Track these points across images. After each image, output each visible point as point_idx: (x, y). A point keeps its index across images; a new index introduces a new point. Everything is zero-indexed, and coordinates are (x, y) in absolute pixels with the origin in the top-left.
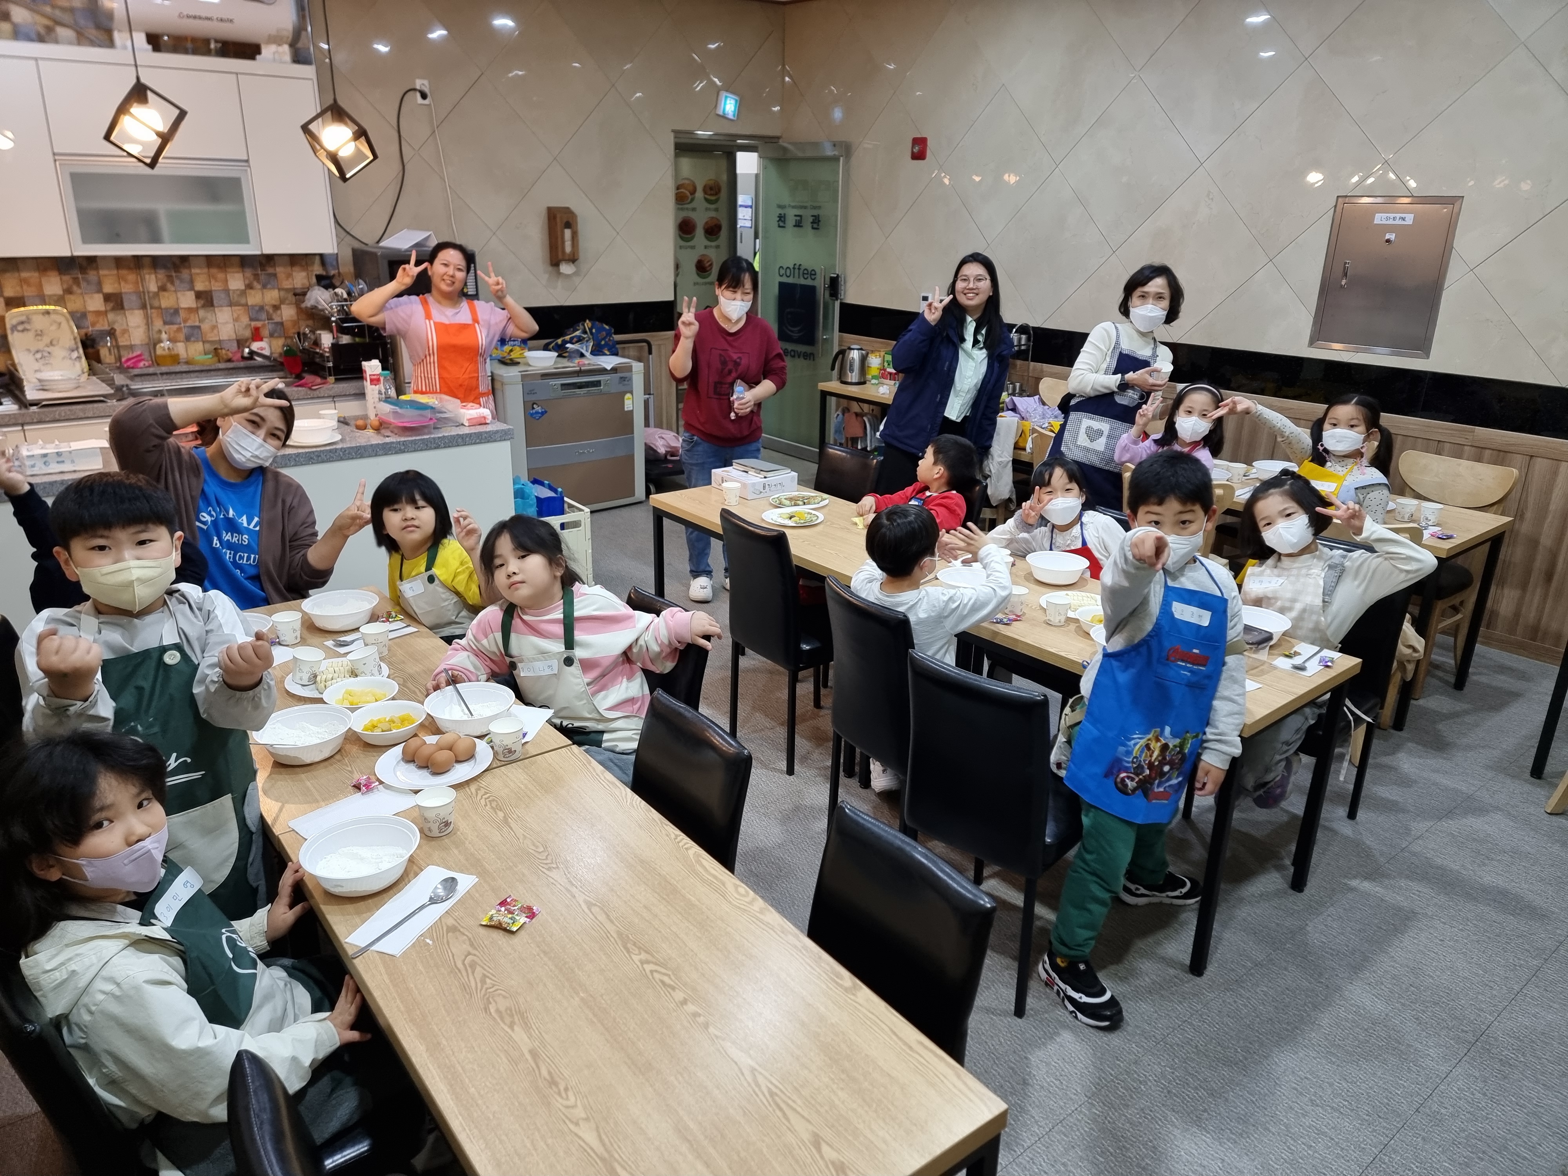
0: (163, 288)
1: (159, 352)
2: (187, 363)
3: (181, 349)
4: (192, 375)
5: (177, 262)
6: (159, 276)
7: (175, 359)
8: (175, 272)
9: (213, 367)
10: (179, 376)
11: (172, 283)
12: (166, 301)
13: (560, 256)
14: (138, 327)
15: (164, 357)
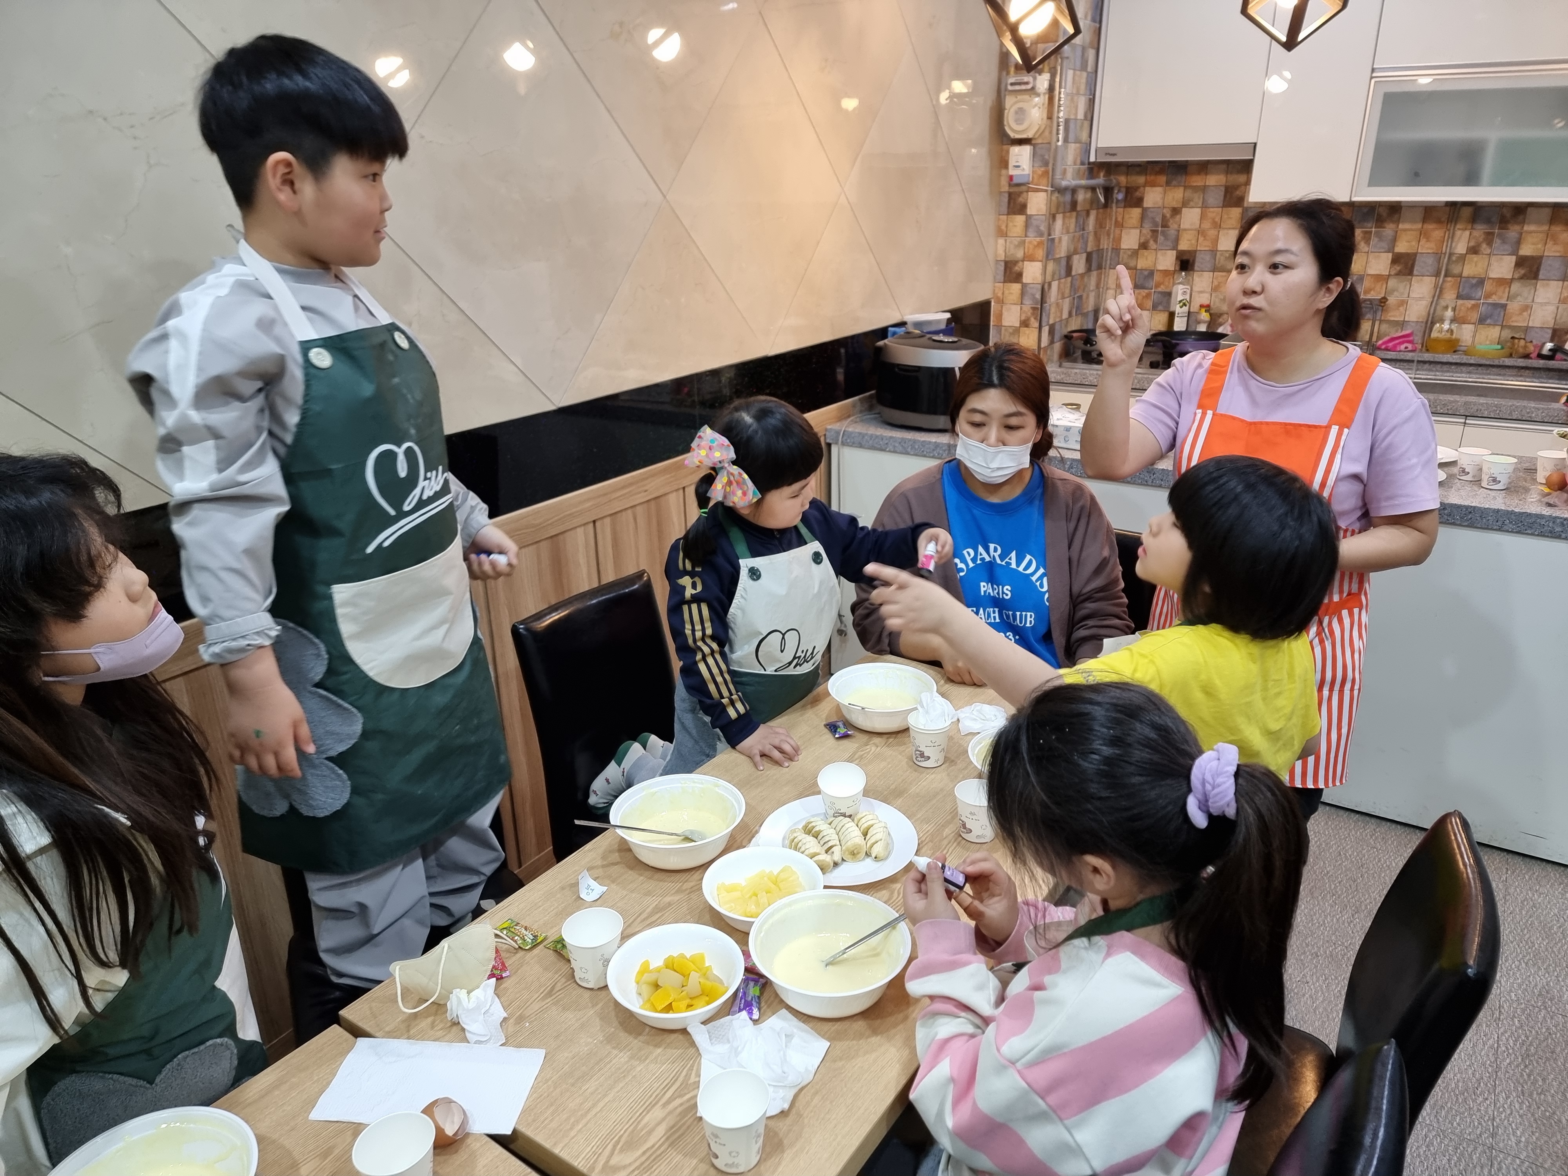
0: (1474, 250)
1: (1434, 335)
2: (1466, 353)
3: (1466, 334)
4: (1464, 369)
5: (1507, 213)
6: (1476, 233)
7: (1452, 345)
8: (1500, 228)
9: (1496, 363)
10: (1445, 368)
11: (1490, 243)
12: (1472, 268)
14: (1421, 299)
15: (1437, 340)
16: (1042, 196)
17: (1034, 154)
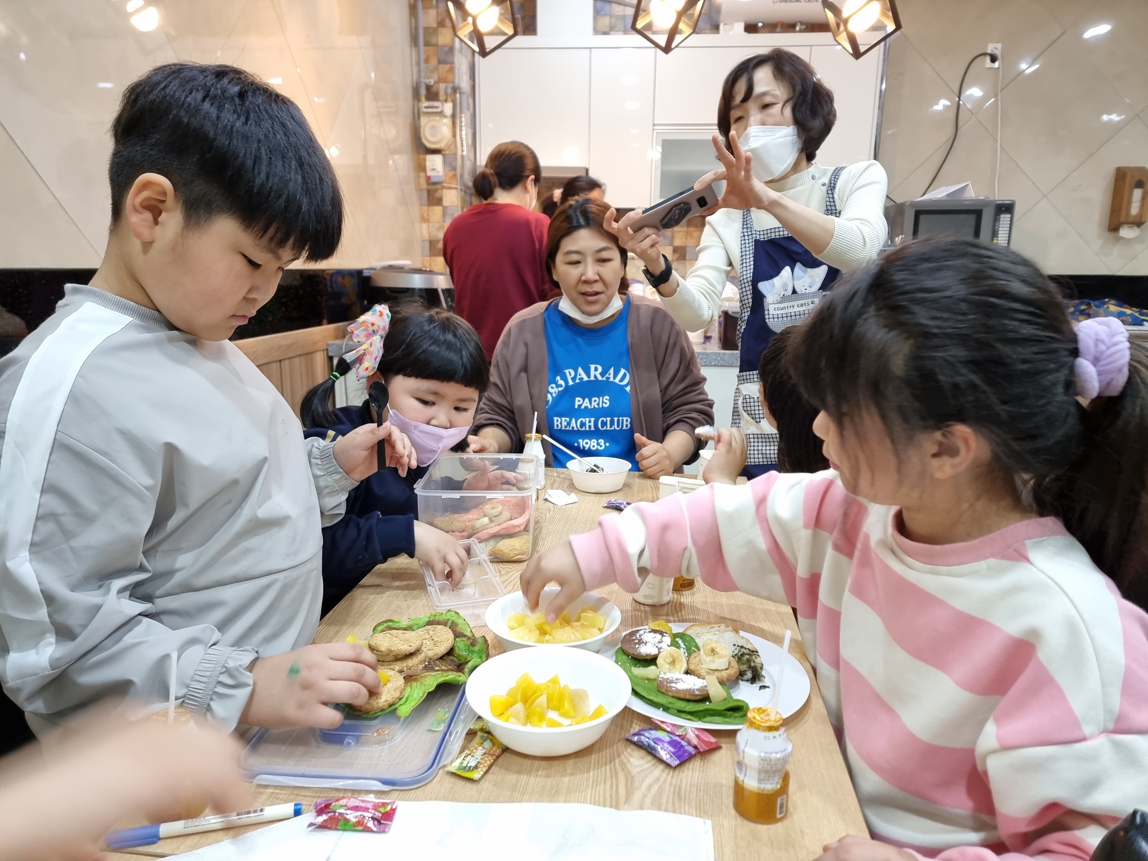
13: (1122, 219)
16: (453, 192)
17: (444, 162)
